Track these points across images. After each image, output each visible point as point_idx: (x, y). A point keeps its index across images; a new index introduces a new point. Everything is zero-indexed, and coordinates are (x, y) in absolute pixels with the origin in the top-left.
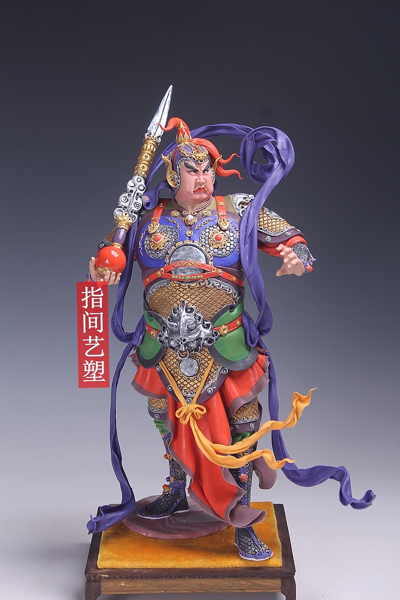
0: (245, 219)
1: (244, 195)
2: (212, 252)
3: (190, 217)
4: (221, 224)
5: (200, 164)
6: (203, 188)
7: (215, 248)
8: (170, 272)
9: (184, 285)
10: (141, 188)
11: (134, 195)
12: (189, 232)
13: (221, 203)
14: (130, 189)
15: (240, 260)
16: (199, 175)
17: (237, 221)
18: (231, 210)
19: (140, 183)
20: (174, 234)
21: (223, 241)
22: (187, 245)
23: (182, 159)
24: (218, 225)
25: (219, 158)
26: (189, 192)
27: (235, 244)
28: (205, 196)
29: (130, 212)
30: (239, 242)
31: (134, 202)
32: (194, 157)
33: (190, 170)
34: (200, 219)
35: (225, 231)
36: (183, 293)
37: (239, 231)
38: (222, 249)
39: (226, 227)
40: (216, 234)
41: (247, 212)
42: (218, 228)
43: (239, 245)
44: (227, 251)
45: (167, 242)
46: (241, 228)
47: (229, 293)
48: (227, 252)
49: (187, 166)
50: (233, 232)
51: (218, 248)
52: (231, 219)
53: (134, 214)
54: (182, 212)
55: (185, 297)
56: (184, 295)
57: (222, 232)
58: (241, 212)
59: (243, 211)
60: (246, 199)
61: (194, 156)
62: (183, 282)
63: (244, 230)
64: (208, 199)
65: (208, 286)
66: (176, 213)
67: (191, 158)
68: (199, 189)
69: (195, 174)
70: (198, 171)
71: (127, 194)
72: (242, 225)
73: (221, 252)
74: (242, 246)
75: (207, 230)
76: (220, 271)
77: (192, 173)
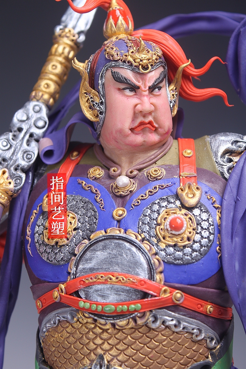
0: (233, 184)
1: (232, 137)
2: (163, 253)
3: (123, 180)
4: (184, 194)
5: (143, 74)
6: (150, 123)
7: (170, 246)
8: (77, 294)
9: (103, 321)
10: (41, 124)
11: (24, 136)
12: (119, 212)
13: (188, 152)
14: (18, 125)
15: (221, 271)
16: (140, 96)
17: (218, 187)
18: (206, 166)
19: (38, 115)
20: (89, 215)
21: (187, 229)
22: (113, 238)
23: (109, 64)
24: (177, 197)
25: (185, 64)
26: (121, 131)
27: (212, 237)
28: (154, 138)
29: (12, 169)
30: (220, 232)
31: (22, 149)
32: (131, 60)
33: (122, 86)
34: (143, 184)
35: (190, 209)
36: (101, 339)
37: (220, 209)
38: (184, 247)
39: (192, 202)
40: (172, 216)
41: (238, 171)
42: (178, 203)
43: (220, 239)
44: (194, 251)
45: (75, 229)
46: (225, 203)
47: (199, 338)
48: (194, 254)
49: (118, 79)
50: (207, 212)
51: (175, 246)
52: (205, 185)
53: (19, 173)
54: (109, 169)
55: (106, 346)
56: (103, 343)
57: (184, 211)
58: (225, 170)
59: (230, 169)
60: (239, 144)
61: (130, 58)
62: (100, 316)
63: (232, 207)
64: (161, 144)
65: (153, 326)
66: (97, 172)
67: (124, 62)
68: (142, 124)
69: (132, 94)
70: (138, 88)
71: (10, 135)
72: (226, 197)
73: (180, 253)
74: (226, 241)
75: (156, 207)
76: (179, 295)
77: (128, 92)
